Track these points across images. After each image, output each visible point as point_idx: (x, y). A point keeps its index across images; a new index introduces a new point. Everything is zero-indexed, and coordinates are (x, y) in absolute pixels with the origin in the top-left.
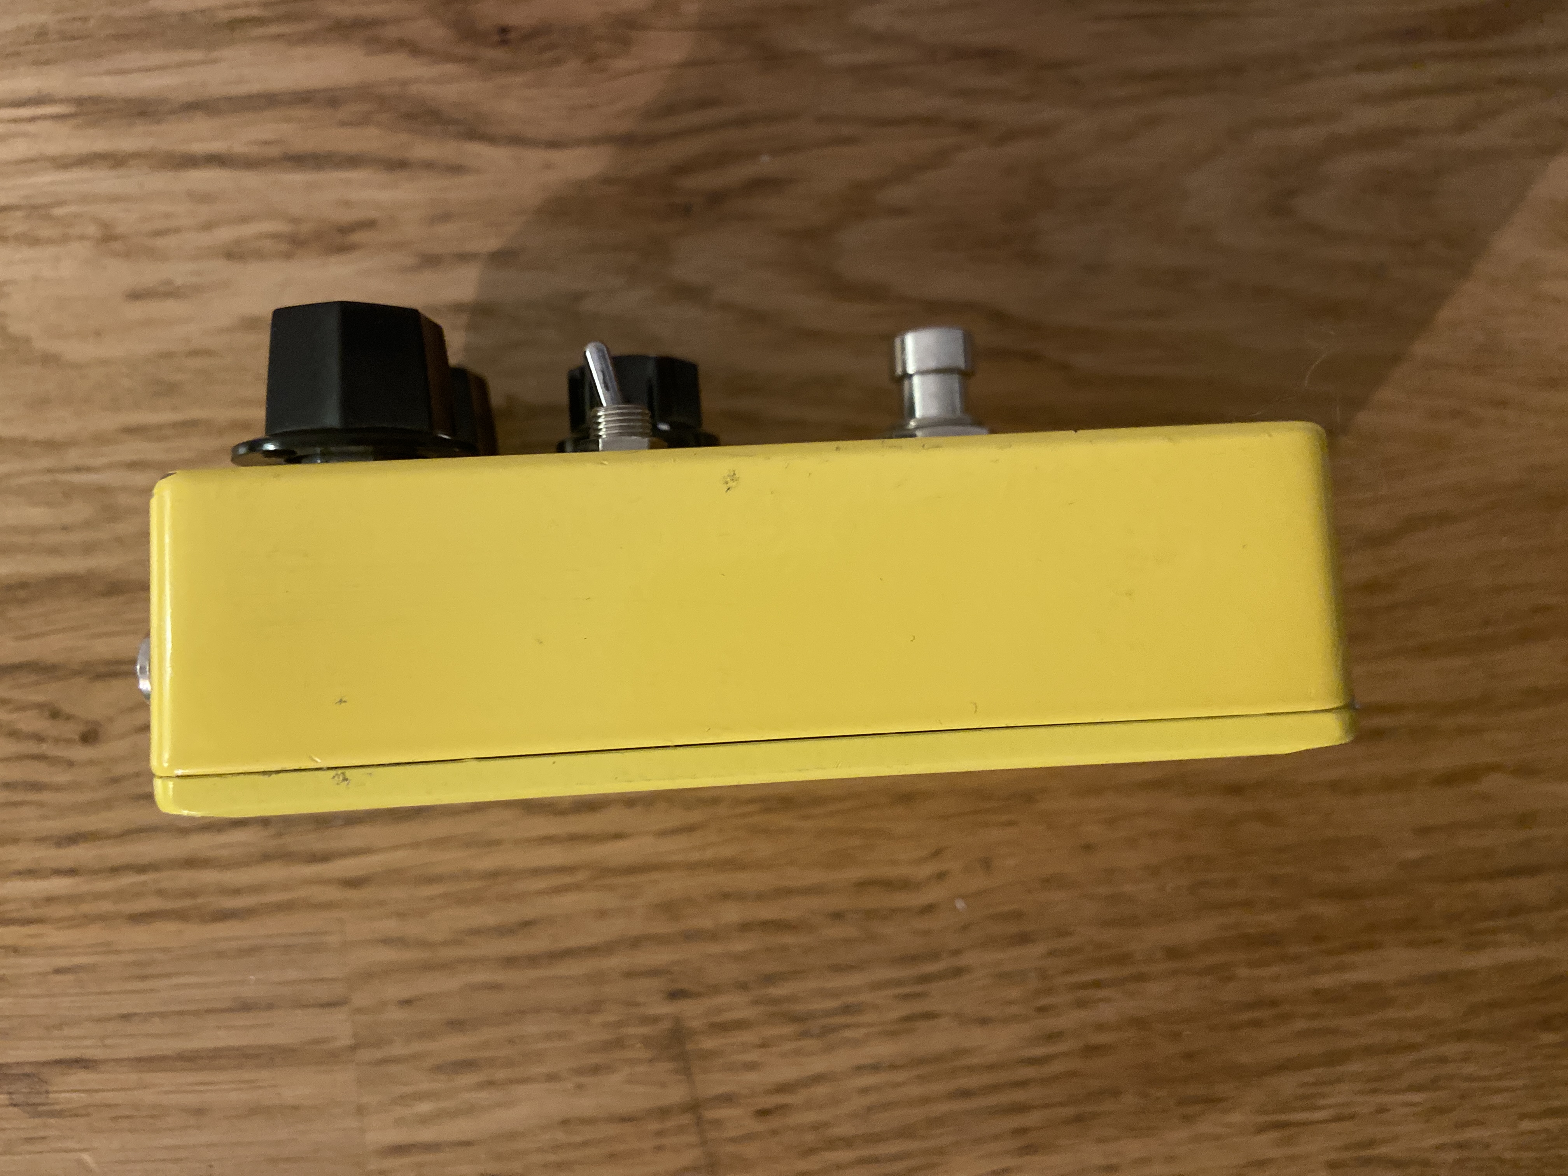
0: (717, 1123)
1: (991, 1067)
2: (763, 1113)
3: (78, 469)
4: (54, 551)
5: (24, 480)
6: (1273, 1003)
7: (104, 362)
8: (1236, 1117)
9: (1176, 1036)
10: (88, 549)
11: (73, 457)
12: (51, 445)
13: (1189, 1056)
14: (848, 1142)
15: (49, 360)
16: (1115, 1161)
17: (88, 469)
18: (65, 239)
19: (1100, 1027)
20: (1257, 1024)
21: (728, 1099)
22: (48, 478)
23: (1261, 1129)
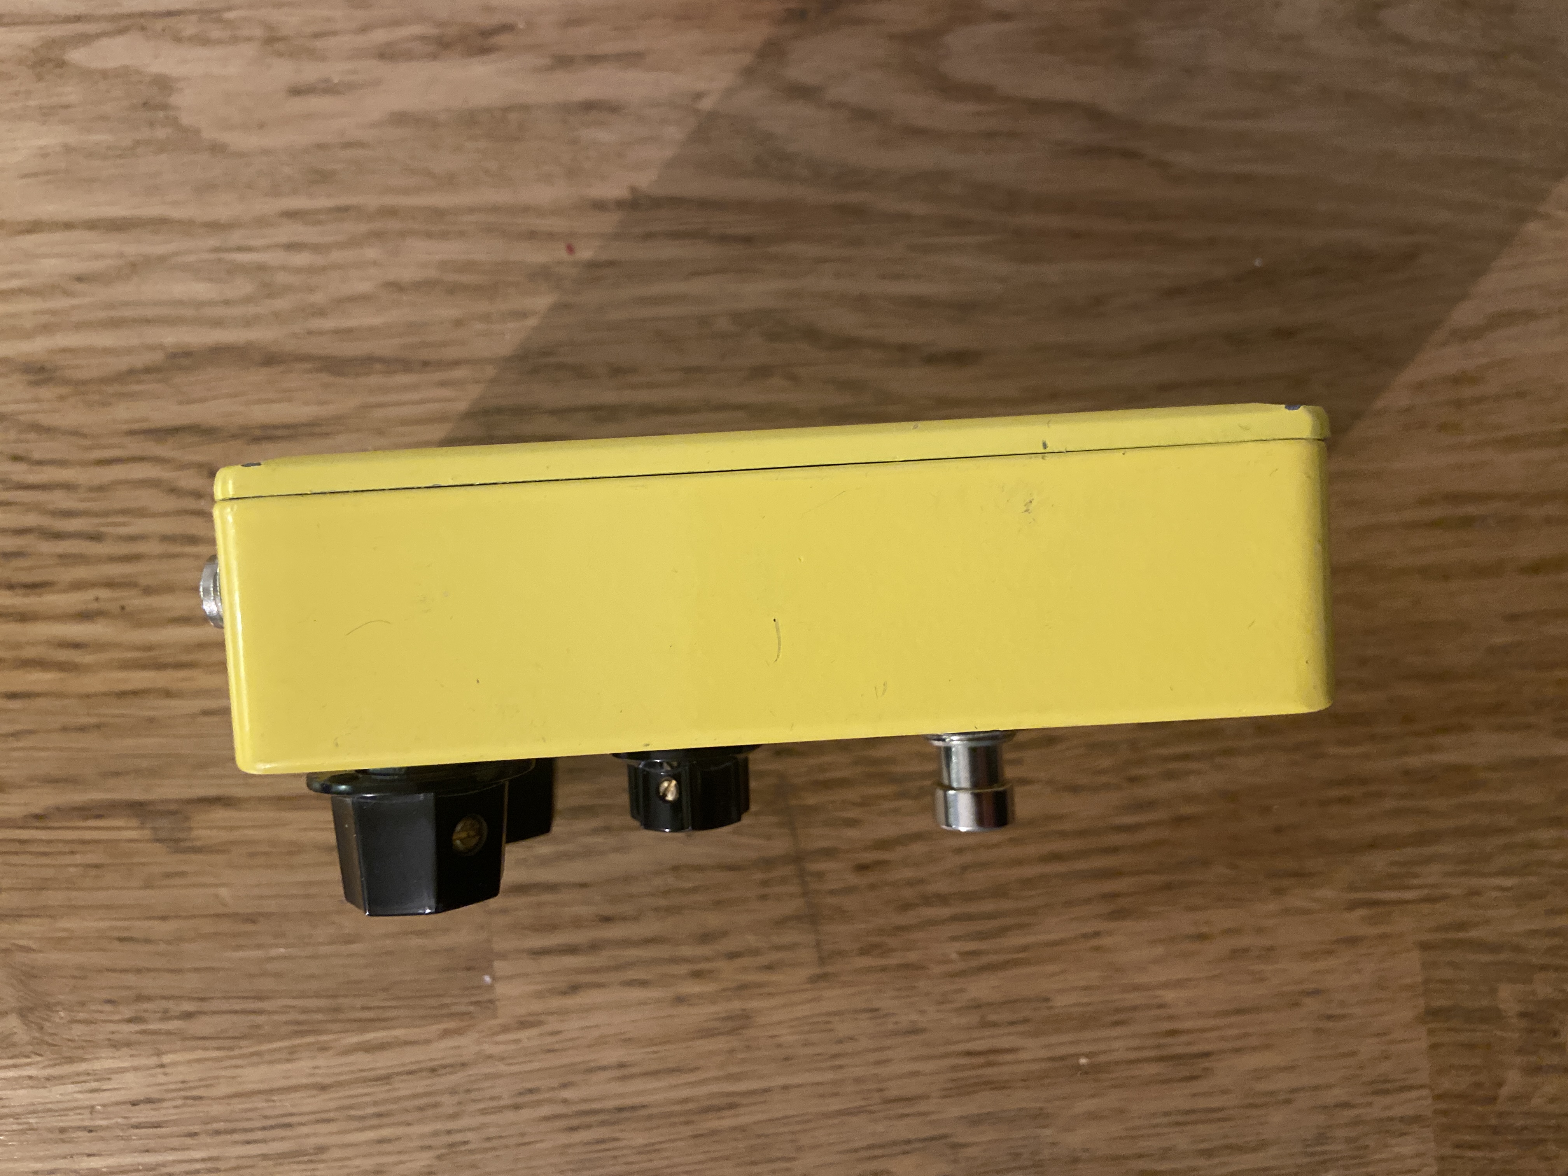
0: (820, 876)
1: (1082, 833)
2: (862, 868)
3: (240, 249)
4: (218, 323)
5: (191, 258)
6: (1363, 781)
7: (266, 152)
8: (1327, 893)
9: (1266, 810)
10: (248, 322)
11: (236, 237)
12: (215, 227)
13: (1278, 830)
14: (943, 899)
15: (217, 149)
16: (1205, 929)
17: (250, 249)
18: (235, 40)
19: (1190, 798)
20: (1346, 801)
21: (829, 853)
22: (212, 256)
23: (1352, 906)
